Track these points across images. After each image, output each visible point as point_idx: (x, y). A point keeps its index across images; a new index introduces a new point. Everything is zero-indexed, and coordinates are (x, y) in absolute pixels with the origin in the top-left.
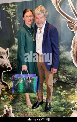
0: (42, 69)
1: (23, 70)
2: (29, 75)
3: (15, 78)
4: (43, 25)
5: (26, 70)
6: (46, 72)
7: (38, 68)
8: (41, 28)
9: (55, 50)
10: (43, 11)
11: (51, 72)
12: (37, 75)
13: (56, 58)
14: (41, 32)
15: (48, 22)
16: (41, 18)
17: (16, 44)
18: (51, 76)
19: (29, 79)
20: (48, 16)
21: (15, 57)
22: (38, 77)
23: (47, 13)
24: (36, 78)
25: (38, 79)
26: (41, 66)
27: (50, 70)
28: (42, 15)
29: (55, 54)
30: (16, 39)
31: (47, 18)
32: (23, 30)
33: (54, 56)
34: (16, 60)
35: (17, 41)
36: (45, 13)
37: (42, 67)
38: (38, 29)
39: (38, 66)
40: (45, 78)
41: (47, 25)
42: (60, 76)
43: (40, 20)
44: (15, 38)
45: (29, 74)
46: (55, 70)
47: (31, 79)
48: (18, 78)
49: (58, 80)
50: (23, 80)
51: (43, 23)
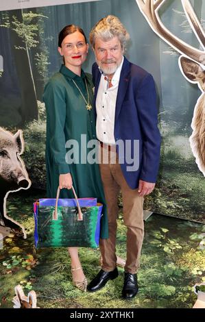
0: (113, 183)
1: (61, 187)
2: (77, 200)
3: (41, 209)
5: (69, 188)
8: (111, 75)
9: (147, 132)
10: (118, 31)
11: (139, 191)
12: (100, 201)
13: (151, 154)
14: (110, 85)
15: (130, 61)
16: (111, 49)
17: (42, 117)
18: (139, 202)
19: (77, 212)
20: (129, 43)
21: (38, 152)
22: (102, 205)
23: (128, 36)
24: (98, 207)
25: (103, 211)
27: (137, 187)
30: (42, 106)
31: (126, 49)
32: (60, 81)
33: (146, 148)
34: (40, 161)
35: (43, 109)
36: (121, 36)
37: (113, 178)
38: (103, 77)
40: (121, 207)
41: (127, 68)
42: (159, 202)
43: (109, 55)
44: (39, 102)
45: (78, 197)
46: (149, 186)
47: (82, 212)
48: (48, 208)
49: (156, 211)
50: (63, 213)
51: (118, 62)
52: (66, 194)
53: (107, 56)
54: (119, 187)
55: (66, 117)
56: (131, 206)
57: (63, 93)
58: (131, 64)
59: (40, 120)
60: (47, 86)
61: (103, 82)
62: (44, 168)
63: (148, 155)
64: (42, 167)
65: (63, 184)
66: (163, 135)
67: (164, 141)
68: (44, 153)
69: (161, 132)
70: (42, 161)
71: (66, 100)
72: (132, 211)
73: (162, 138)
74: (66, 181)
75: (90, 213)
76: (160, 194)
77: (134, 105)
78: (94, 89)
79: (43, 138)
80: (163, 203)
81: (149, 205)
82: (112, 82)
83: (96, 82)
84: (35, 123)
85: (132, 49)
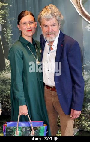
0: (54, 112)
1: (20, 114)
2: (31, 122)
3: (8, 128)
4: (56, 38)
5: (25, 115)
6: (62, 116)
7: (47, 109)
8: (52, 42)
9: (76, 79)
10: (56, 14)
11: (71, 116)
12: (46, 123)
13: (78, 93)
14: (51, 49)
15: (64, 33)
16: (52, 26)
17: (8, 69)
18: (71, 123)
19: (31, 130)
20: (63, 21)
21: (6, 91)
22: (47, 126)
23: (62, 17)
24: (44, 127)
25: (48, 129)
26: (52, 107)
27: (70, 113)
28: (54, 20)
29: (76, 86)
31: (61, 26)
32: (19, 47)
33: (75, 88)
34: (7, 97)
35: (9, 64)
36: (58, 17)
37: (54, 108)
38: (47, 43)
39: (47, 107)
40: (59, 126)
41: (62, 38)
42: (83, 123)
43: (50, 29)
44: (6, 60)
45: (32, 121)
46: (78, 113)
47: (34, 130)
48: (12, 128)
49: (81, 128)
50: (22, 131)
51: (56, 34)
52: (24, 118)
53: (49, 30)
54: (58, 114)
55: (23, 69)
56: (66, 126)
57: (21, 54)
58: (64, 35)
59: (6, 71)
60: (10, 49)
61: (47, 47)
62: (10, 102)
63: (76, 93)
64: (8, 101)
65: (22, 112)
66: (86, 80)
67: (86, 83)
68: (9, 92)
69: (84, 78)
70: (8, 97)
71: (23, 58)
72: (67, 129)
73: (85, 82)
74: (24, 110)
75: (39, 131)
76: (84, 118)
77: (67, 61)
78: (41, 51)
79: (8, 82)
80: (86, 123)
81: (77, 125)
82: (53, 47)
83: (42, 47)
84: (4, 73)
85: (65, 25)
